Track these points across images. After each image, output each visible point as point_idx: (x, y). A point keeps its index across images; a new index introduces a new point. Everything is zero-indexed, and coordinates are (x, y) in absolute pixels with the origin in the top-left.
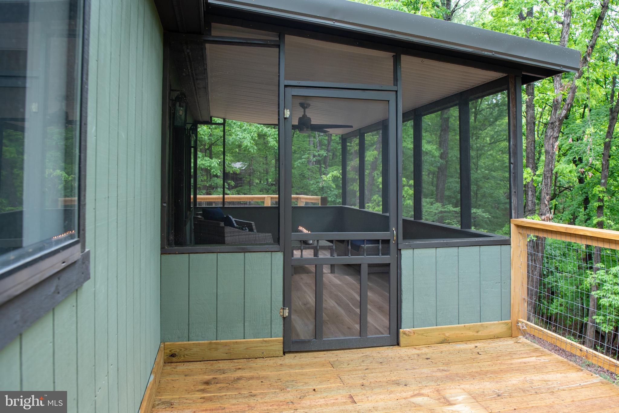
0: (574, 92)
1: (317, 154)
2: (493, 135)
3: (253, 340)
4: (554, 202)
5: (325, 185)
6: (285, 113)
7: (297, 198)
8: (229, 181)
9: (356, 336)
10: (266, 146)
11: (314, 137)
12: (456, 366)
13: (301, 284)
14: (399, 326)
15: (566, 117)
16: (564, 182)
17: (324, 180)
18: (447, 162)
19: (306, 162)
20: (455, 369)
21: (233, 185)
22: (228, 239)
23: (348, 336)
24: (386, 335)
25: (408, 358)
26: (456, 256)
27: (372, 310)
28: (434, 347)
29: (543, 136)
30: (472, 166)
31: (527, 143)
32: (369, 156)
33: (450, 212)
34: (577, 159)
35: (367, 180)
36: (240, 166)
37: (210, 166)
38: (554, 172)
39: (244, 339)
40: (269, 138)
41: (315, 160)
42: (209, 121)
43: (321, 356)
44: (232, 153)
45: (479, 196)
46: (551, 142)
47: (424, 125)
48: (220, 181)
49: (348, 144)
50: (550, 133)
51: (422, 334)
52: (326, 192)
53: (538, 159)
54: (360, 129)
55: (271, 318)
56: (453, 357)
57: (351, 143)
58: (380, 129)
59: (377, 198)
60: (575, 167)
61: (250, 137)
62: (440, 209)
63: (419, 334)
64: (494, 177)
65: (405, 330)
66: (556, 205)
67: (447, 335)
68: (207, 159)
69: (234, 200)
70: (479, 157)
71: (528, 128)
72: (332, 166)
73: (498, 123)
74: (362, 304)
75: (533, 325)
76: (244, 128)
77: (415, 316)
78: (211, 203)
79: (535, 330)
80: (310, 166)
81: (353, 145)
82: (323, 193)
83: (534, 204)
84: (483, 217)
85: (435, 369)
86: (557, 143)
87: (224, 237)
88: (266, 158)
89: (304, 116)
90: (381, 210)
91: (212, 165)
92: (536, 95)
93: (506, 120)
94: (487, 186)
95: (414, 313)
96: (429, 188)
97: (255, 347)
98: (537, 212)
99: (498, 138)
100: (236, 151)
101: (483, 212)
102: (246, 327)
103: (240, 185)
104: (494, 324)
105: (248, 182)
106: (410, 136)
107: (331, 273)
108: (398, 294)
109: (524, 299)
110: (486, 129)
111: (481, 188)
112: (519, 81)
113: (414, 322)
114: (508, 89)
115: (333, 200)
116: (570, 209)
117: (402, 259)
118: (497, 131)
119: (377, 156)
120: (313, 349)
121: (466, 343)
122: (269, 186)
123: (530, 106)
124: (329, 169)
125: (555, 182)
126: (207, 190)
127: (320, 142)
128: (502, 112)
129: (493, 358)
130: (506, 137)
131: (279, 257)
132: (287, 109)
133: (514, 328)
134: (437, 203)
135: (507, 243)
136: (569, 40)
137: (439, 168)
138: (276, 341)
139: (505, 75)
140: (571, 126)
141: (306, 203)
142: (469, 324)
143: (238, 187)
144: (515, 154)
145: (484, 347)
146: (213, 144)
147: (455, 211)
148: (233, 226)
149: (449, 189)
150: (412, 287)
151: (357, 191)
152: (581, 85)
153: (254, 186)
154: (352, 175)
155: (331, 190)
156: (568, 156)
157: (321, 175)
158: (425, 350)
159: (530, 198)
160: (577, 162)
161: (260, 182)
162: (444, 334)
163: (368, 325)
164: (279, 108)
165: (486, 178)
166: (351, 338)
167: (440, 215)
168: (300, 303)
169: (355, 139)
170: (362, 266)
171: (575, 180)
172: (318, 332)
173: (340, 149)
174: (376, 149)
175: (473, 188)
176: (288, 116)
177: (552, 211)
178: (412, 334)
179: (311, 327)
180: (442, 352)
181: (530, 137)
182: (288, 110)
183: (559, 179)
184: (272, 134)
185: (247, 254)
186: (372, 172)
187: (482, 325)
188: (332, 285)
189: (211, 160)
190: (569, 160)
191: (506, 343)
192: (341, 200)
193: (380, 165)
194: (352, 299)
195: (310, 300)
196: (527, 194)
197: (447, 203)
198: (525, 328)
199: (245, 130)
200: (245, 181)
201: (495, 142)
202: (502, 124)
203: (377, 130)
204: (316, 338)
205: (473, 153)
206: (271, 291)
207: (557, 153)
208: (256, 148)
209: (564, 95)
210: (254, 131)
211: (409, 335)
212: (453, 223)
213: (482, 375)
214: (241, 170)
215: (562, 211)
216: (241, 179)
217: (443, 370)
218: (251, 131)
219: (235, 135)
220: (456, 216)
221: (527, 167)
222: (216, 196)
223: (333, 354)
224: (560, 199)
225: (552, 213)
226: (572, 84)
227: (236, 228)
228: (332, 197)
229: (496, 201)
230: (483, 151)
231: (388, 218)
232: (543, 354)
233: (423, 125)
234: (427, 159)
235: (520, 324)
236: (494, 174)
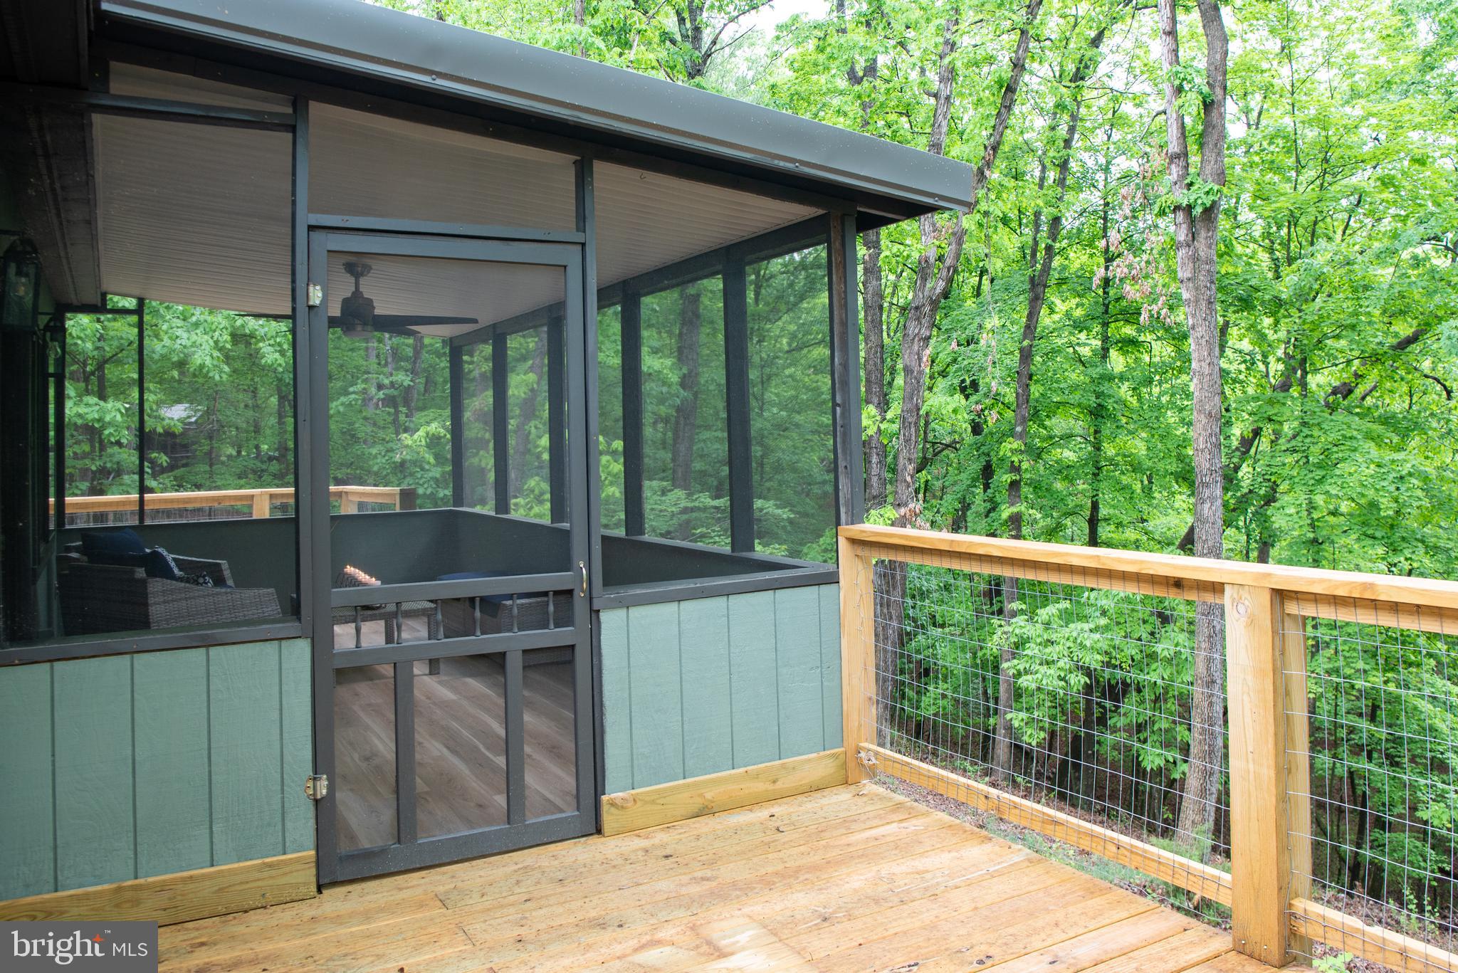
0: (960, 243)
1: (386, 382)
2: (795, 331)
3: (236, 865)
4: (923, 475)
5: (408, 457)
6: (311, 294)
7: (340, 494)
8: (154, 455)
9: (499, 825)
10: (254, 363)
11: (380, 341)
12: (731, 865)
13: (356, 708)
14: (598, 788)
15: (946, 294)
16: (942, 431)
17: (407, 446)
18: (696, 395)
19: (360, 402)
20: (729, 872)
21: (165, 464)
22: (157, 610)
23: (481, 827)
24: (571, 812)
25: (623, 862)
26: (723, 616)
27: (535, 756)
28: (682, 827)
29: (898, 334)
30: (753, 403)
31: (867, 352)
32: (517, 387)
33: (705, 509)
34: (968, 382)
35: (512, 441)
36: (184, 414)
37: (99, 420)
38: (922, 412)
39: (212, 865)
40: (261, 345)
41: (382, 396)
42: (99, 305)
43: (415, 882)
44: (160, 383)
45: (767, 469)
46: (916, 348)
47: (644, 312)
48: (129, 457)
49: (465, 358)
50: (913, 328)
51: (653, 802)
52: (412, 474)
53: (890, 384)
54: (494, 326)
55: (283, 807)
56: (723, 844)
57: (471, 355)
58: (542, 325)
59: (539, 484)
60: (963, 401)
61: (212, 343)
62: (684, 504)
63: (646, 802)
64: (797, 426)
65: (613, 796)
66: (927, 481)
67: (709, 796)
68: (93, 400)
69: (169, 506)
70: (765, 381)
71: (869, 318)
72: (424, 408)
73: (805, 305)
74: (511, 746)
75: (888, 752)
76: (194, 319)
77: (635, 762)
78: (101, 517)
79: (896, 765)
80: (370, 412)
81: (479, 361)
82: (405, 477)
83: (884, 482)
84: (780, 519)
85: (685, 879)
86: (927, 352)
87: (146, 605)
88: (253, 392)
89: (357, 293)
90: (548, 513)
91: (108, 419)
92: (883, 247)
93: (824, 298)
94: (783, 446)
95: (632, 755)
96: (657, 456)
97: (241, 883)
98: (890, 499)
99: (805, 339)
100: (173, 377)
101: (778, 507)
102: (215, 835)
103: (184, 461)
104: (809, 760)
105: (206, 454)
106: (613, 338)
107: (431, 674)
108: (596, 715)
109: (870, 699)
110: (780, 318)
111: (772, 451)
112: (851, 225)
113: (633, 776)
114: (828, 241)
115: (428, 492)
116: (955, 488)
117: (603, 632)
118: (803, 324)
119: (535, 386)
120: (393, 870)
121: (751, 810)
122: (262, 462)
123: (873, 270)
124: (419, 417)
125: (925, 433)
126: (93, 480)
127: (395, 352)
128: (813, 282)
129: (809, 836)
130: (824, 337)
131: (299, 653)
132: (315, 285)
133: (851, 765)
134: (676, 491)
135: (831, 579)
136: (950, 132)
137: (678, 410)
138: (298, 860)
139: (820, 212)
140: (955, 313)
141: (361, 505)
142: (756, 767)
143: (178, 467)
144: (845, 383)
145: (790, 814)
146: (106, 361)
147: (716, 508)
148: (168, 574)
149: (702, 456)
150: (626, 695)
151: (490, 470)
152: (973, 228)
153: (223, 463)
154: (477, 430)
155: (423, 469)
156: (949, 378)
157: (397, 433)
158: (660, 837)
159: (875, 470)
160: (968, 388)
161: (239, 452)
162: (702, 795)
163: (527, 793)
164: (294, 281)
165: (782, 428)
166: (487, 829)
167: (685, 517)
168: (356, 756)
169: (481, 346)
170: (509, 657)
171: (964, 426)
172: (403, 827)
173: (443, 369)
174: (531, 369)
175: (756, 451)
176: (317, 302)
177: (921, 496)
178: (629, 805)
179: (388, 815)
180: (698, 838)
181: (872, 338)
182: (318, 288)
183: (933, 425)
184: (269, 336)
185: (213, 651)
186: (524, 424)
187: (783, 766)
188: (435, 704)
189: (102, 403)
190: (951, 385)
191: (835, 799)
192: (449, 492)
193: (544, 405)
194: (485, 734)
195: (381, 747)
196: (868, 461)
197: (699, 487)
198: (874, 761)
199: (197, 325)
200: (197, 453)
201: (799, 349)
202: (814, 308)
203: (535, 327)
204: (399, 842)
205: (753, 375)
206: (281, 738)
207: (927, 370)
208: (226, 369)
209: (939, 247)
210: (221, 326)
211: (622, 807)
212: (713, 534)
213: (788, 877)
214: (185, 424)
215: (939, 494)
216: (185, 447)
217: (703, 879)
218: (214, 327)
219: (170, 338)
220: (719, 518)
221: (868, 402)
222: (119, 498)
223: (444, 873)
224: (937, 469)
225: (921, 502)
226: (956, 224)
227: (180, 579)
228: (426, 486)
229: (803, 477)
230: (775, 370)
231: (566, 534)
232: (912, 814)
233: (642, 311)
234: (652, 389)
235: (863, 754)
236: (798, 418)
